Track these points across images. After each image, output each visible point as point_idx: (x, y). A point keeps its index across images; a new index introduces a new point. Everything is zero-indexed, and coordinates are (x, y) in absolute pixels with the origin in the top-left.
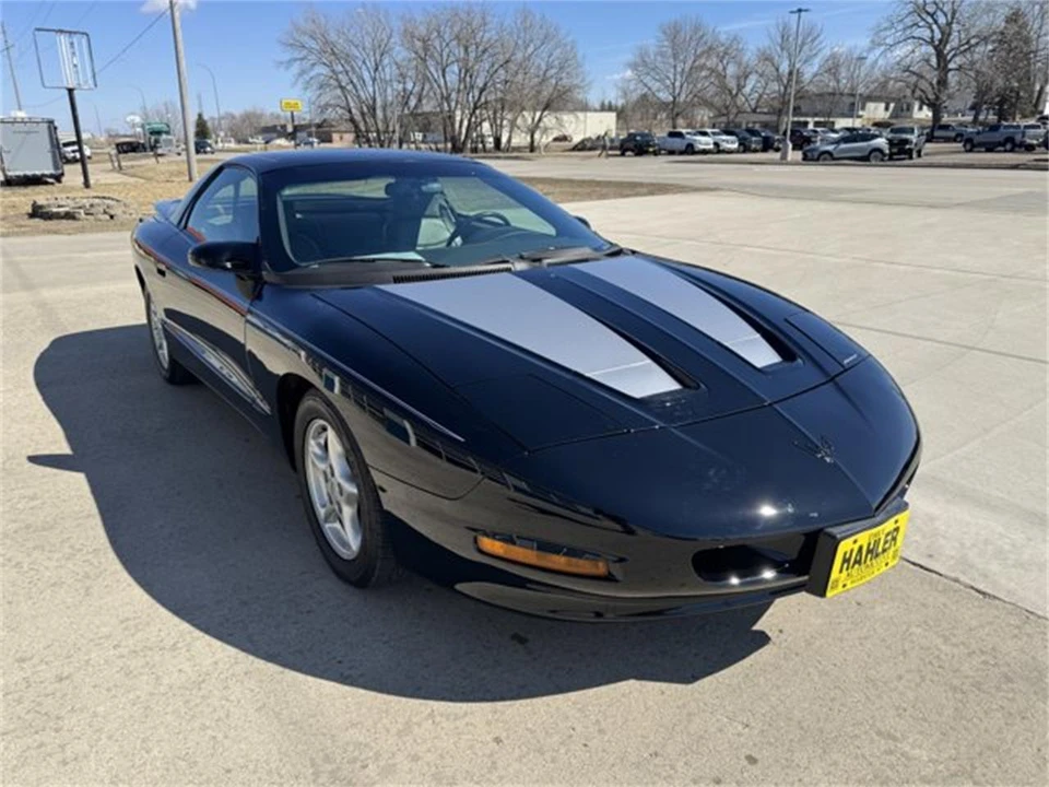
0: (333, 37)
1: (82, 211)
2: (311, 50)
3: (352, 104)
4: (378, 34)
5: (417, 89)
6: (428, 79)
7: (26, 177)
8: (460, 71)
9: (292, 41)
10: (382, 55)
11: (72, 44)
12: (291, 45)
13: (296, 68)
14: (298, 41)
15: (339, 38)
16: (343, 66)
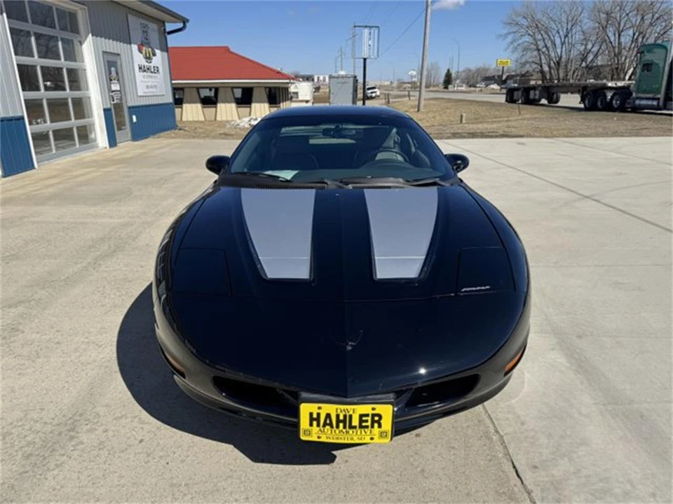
0: (539, 16)
2: (521, 26)
3: (544, 61)
4: (573, 12)
5: (595, 49)
6: (606, 41)
8: (634, 34)
9: (510, 21)
10: (572, 26)
11: (370, 33)
12: (510, 23)
13: (510, 38)
14: (515, 21)
15: (543, 16)
16: (542, 35)
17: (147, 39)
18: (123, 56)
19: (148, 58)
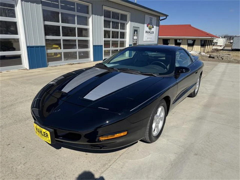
1: (216, 57)
7: (236, 49)
17: (151, 22)
18: (140, 28)
19: (150, 29)
